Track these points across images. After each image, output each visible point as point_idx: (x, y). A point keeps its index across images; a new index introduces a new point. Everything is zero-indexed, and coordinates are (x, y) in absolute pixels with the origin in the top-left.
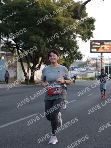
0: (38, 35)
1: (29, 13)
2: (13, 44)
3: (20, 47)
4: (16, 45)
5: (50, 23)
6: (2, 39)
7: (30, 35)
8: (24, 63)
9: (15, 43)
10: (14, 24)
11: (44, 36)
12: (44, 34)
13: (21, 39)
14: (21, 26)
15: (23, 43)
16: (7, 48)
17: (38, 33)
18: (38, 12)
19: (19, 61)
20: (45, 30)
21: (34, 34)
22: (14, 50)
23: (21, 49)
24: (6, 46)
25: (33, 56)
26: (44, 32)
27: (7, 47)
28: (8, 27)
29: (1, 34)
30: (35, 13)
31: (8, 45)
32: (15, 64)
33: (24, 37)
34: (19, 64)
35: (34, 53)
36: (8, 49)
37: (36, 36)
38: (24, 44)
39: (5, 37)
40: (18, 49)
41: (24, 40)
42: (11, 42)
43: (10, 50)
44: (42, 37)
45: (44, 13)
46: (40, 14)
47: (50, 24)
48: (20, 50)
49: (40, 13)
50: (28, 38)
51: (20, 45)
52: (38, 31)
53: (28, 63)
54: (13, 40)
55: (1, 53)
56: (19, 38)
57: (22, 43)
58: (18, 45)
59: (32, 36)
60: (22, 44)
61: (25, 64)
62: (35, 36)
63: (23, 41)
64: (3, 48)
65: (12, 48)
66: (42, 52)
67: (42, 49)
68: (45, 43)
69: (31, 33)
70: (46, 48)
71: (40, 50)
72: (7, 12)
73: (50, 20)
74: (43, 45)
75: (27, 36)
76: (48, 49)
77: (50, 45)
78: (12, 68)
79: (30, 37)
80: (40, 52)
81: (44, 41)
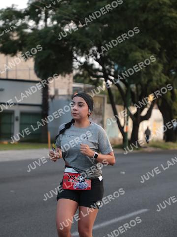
0: (146, 49)
1: (129, 6)
2: (98, 70)
3: (111, 75)
4: (104, 70)
5: (173, 25)
6: (75, 60)
7: (131, 50)
8: (118, 107)
9: (101, 68)
10: (100, 30)
11: (159, 50)
12: (160, 46)
13: (113, 58)
14: (113, 32)
15: (116, 67)
16: (85, 78)
17: (147, 46)
18: (148, 3)
19: (108, 103)
20: (162, 39)
21: (139, 47)
22: (98, 80)
23: (112, 78)
24: (83, 73)
25: (136, 93)
26: (160, 43)
27: (85, 75)
28: (87, 35)
29: (75, 50)
30: (141, 6)
31: (88, 70)
32: (101, 107)
33: (118, 55)
34: (108, 108)
35: (139, 87)
36: (88, 79)
37: (142, 51)
38: (118, 69)
39: (82, 55)
40: (107, 79)
41: (120, 61)
42: (92, 65)
43: (91, 82)
44: (155, 53)
45: (160, 5)
46: (153, 8)
47: (171, 26)
48: (111, 80)
49: (152, 5)
50: (126, 56)
51: (110, 71)
52: (148, 41)
53: (126, 106)
54: (97, 60)
55: (74, 88)
56: (108, 57)
57: (114, 65)
58: (107, 71)
59: (136, 51)
60: (114, 68)
61: (120, 109)
62: (141, 53)
63: (117, 62)
64: (78, 78)
65: (94, 76)
66: (155, 84)
67: (155, 78)
68: (161, 67)
69: (134, 46)
70: (163, 75)
71: (151, 81)
72: (87, 5)
73: (171, 18)
74: (157, 70)
75: (124, 52)
76: (168, 78)
77: (172, 70)
78: (94, 115)
79: (130, 55)
80: (151, 83)
81: (159, 62)
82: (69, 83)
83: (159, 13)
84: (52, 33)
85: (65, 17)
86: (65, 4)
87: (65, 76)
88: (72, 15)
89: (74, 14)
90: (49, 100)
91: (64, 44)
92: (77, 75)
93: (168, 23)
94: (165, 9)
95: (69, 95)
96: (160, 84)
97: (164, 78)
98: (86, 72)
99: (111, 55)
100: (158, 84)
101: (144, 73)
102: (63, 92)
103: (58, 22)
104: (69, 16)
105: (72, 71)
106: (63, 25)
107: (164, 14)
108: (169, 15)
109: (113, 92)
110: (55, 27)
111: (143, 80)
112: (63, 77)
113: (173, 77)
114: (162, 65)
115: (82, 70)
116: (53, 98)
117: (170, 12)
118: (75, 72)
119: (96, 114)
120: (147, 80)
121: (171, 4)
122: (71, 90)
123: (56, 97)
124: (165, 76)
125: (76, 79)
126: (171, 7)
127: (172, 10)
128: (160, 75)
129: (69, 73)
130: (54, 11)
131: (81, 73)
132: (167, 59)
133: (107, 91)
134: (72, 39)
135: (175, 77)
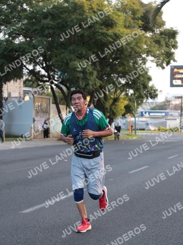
0: (83, 59)
1: (69, 23)
2: (44, 76)
4: (49, 76)
5: (104, 39)
6: (25, 68)
7: (71, 60)
8: (61, 107)
9: (46, 74)
10: (45, 43)
13: (56, 66)
14: (56, 45)
15: (59, 73)
16: (33, 82)
17: (84, 57)
19: (53, 103)
21: (78, 57)
24: (32, 79)
27: (33, 80)
28: (34, 47)
31: (35, 76)
32: (47, 107)
33: (60, 64)
34: (53, 107)
36: (36, 83)
37: (80, 60)
38: (61, 75)
39: (30, 64)
41: (62, 69)
42: (39, 71)
43: (38, 86)
47: (103, 40)
50: (67, 64)
51: (54, 77)
52: (85, 52)
53: (68, 106)
54: (43, 68)
55: (24, 91)
56: (52, 65)
57: (57, 72)
58: (52, 77)
59: (75, 61)
60: (57, 75)
61: (63, 108)
62: (79, 62)
63: (59, 70)
65: (41, 81)
66: (91, 87)
67: (91, 83)
68: (95, 73)
69: (73, 56)
70: (97, 80)
71: (87, 85)
72: (33, 22)
73: (103, 34)
74: (93, 76)
75: (65, 61)
76: (101, 83)
77: (104, 76)
78: (42, 114)
79: (71, 64)
80: (88, 87)
81: (94, 69)
82: (20, 87)
83: (92, 29)
84: (4, 45)
85: (15, 32)
86: (15, 21)
87: (16, 81)
88: (20, 30)
89: (23, 30)
90: (4, 101)
91: (15, 54)
92: (27, 80)
93: (100, 38)
94: (97, 26)
95: (20, 97)
96: (95, 87)
97: (98, 83)
98: (34, 78)
99: (54, 63)
100: (93, 87)
101: (82, 78)
102: (15, 94)
103: (9, 36)
104: (19, 31)
105: (22, 77)
106: (14, 38)
107: (96, 30)
108: (100, 31)
109: (57, 94)
110: (7, 40)
111: (81, 84)
112: (15, 82)
113: (105, 82)
114: (96, 72)
115: (31, 76)
116: (6, 99)
117: (101, 29)
118: (25, 78)
119: (43, 112)
120: (84, 85)
121: (102, 22)
122: (22, 93)
123: (9, 99)
124: (99, 81)
125: (26, 83)
126: (102, 25)
127: (103, 27)
128: (95, 80)
129: (20, 79)
130: (6, 27)
131: (30, 78)
132: (100, 67)
133: (51, 94)
134: (21, 50)
135: (107, 81)
